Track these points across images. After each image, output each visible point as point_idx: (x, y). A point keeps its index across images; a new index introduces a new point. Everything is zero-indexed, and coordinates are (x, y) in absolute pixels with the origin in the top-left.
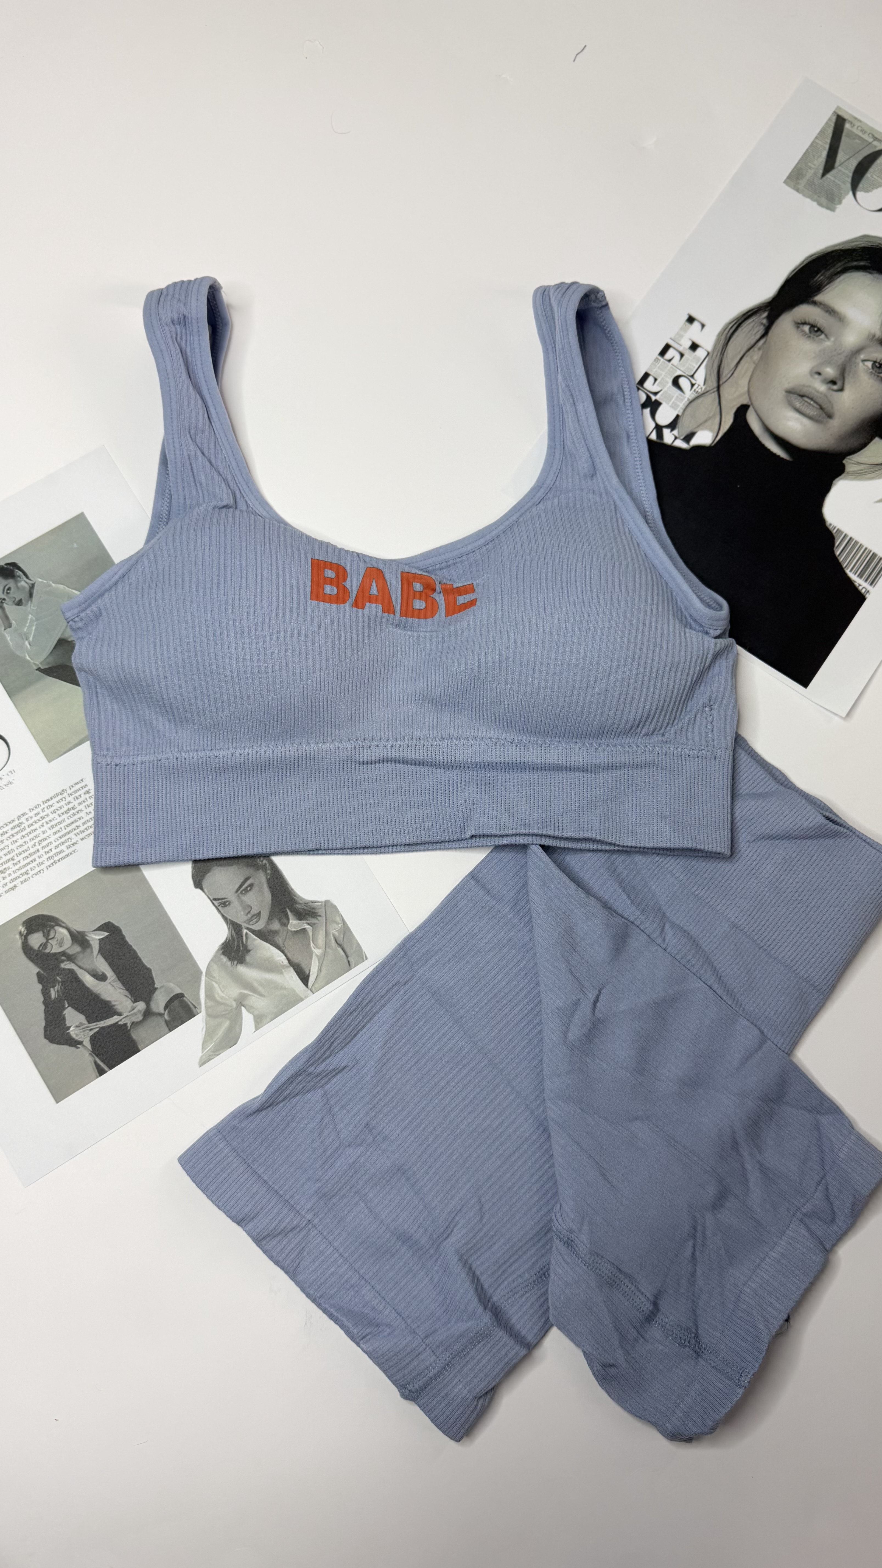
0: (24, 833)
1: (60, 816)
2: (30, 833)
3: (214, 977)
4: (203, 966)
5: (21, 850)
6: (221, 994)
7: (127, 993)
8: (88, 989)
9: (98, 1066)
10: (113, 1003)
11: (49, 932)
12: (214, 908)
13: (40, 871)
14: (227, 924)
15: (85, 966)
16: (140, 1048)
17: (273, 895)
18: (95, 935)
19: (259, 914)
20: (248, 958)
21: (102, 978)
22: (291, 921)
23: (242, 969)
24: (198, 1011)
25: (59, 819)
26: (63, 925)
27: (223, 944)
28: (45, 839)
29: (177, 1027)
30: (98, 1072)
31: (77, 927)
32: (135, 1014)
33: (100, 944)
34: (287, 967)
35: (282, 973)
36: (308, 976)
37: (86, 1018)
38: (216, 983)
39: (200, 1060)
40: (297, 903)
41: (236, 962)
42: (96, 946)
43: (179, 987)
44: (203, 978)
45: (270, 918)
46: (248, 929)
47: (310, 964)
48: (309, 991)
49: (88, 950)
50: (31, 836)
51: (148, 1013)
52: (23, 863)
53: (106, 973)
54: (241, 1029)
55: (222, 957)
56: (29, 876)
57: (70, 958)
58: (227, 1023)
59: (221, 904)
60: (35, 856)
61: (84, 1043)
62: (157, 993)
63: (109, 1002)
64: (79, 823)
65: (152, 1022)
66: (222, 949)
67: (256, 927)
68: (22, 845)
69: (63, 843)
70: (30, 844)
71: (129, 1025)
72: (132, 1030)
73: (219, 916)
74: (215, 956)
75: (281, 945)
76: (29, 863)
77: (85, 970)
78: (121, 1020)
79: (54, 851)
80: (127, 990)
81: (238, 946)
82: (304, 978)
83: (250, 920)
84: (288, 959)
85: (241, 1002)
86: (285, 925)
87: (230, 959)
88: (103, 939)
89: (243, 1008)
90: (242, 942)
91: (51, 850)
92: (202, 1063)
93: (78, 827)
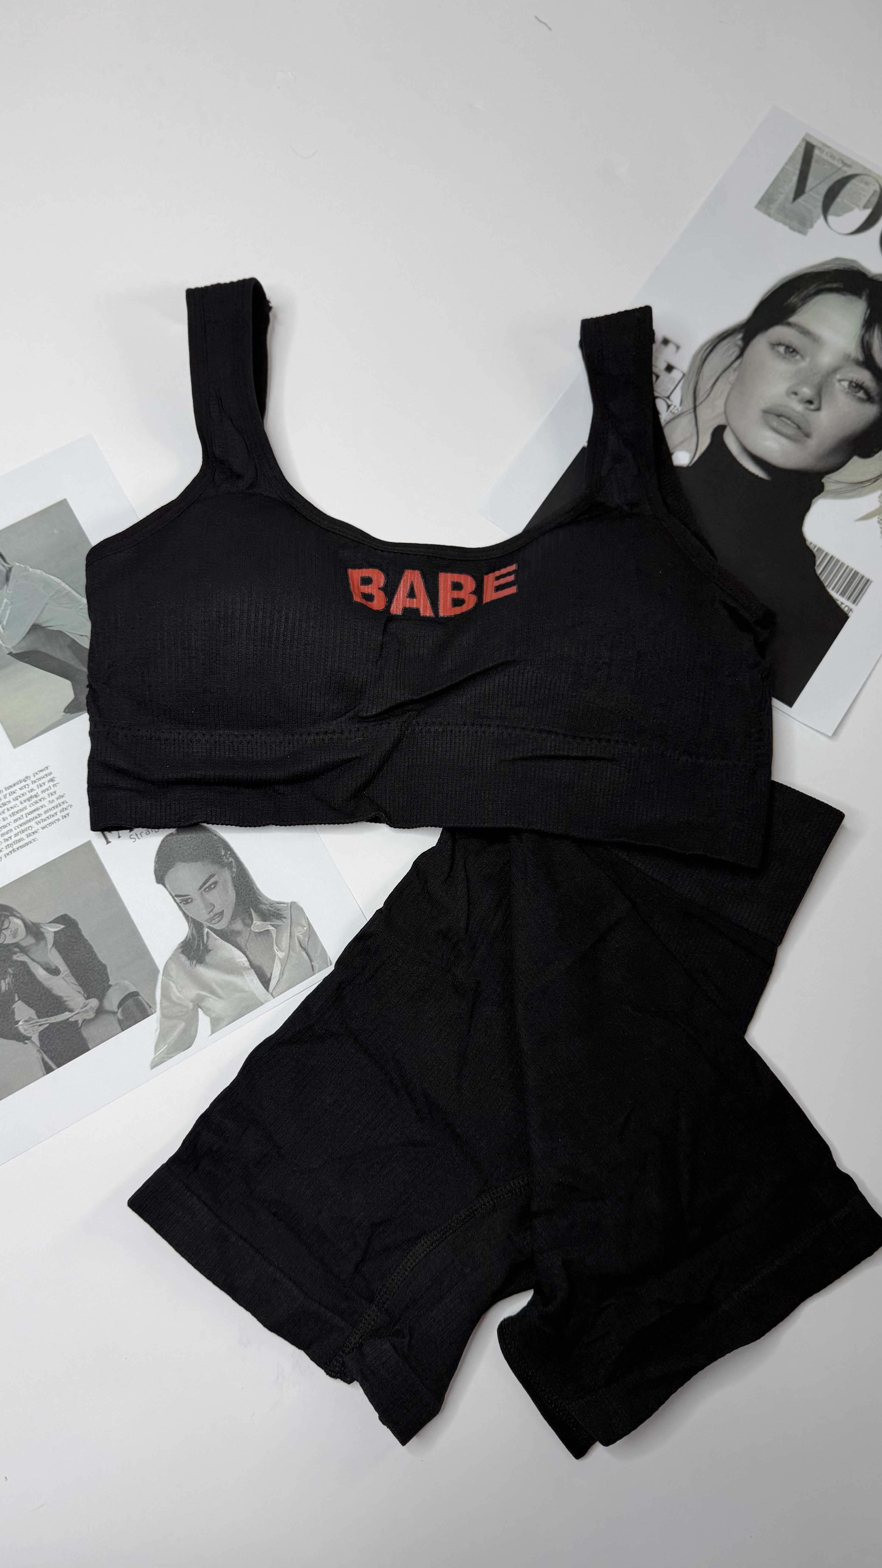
1: (21, 803)
3: (172, 977)
4: (160, 964)
6: (178, 994)
7: (80, 989)
8: (39, 983)
9: (45, 1064)
10: (65, 999)
11: (3, 922)
12: (175, 905)
14: (188, 922)
15: (37, 959)
16: (91, 1047)
17: (237, 894)
18: (51, 927)
19: (222, 912)
20: (208, 958)
21: (55, 972)
22: (254, 922)
23: (201, 969)
24: (153, 1011)
25: (21, 807)
26: (18, 915)
27: (182, 942)
29: (130, 1026)
30: (46, 1069)
31: (32, 918)
32: (87, 1011)
33: (55, 937)
34: (249, 969)
35: (242, 975)
36: (270, 980)
37: (37, 1013)
38: (173, 982)
39: (152, 1062)
40: (261, 903)
41: (195, 962)
42: (50, 939)
43: (135, 985)
44: (160, 977)
45: (233, 918)
46: (209, 928)
47: (273, 967)
48: (270, 995)
49: (42, 943)
51: (100, 1011)
53: (60, 967)
54: (196, 1032)
55: (181, 955)
57: (24, 950)
58: (182, 1025)
59: (183, 900)
61: (32, 1039)
62: (111, 990)
63: (61, 997)
64: (41, 811)
65: (104, 1019)
66: (181, 947)
67: (218, 927)
69: (23, 831)
71: (80, 1022)
72: (83, 1027)
73: (180, 913)
74: (174, 955)
75: (243, 947)
77: (38, 963)
78: (72, 1017)
79: (14, 839)
80: (81, 986)
81: (199, 945)
82: (265, 982)
83: (212, 919)
84: (249, 961)
85: (198, 1003)
86: (249, 926)
87: (189, 959)
88: (58, 931)
89: (200, 1010)
90: (203, 941)
91: (10, 837)
92: (154, 1065)
93: (39, 815)
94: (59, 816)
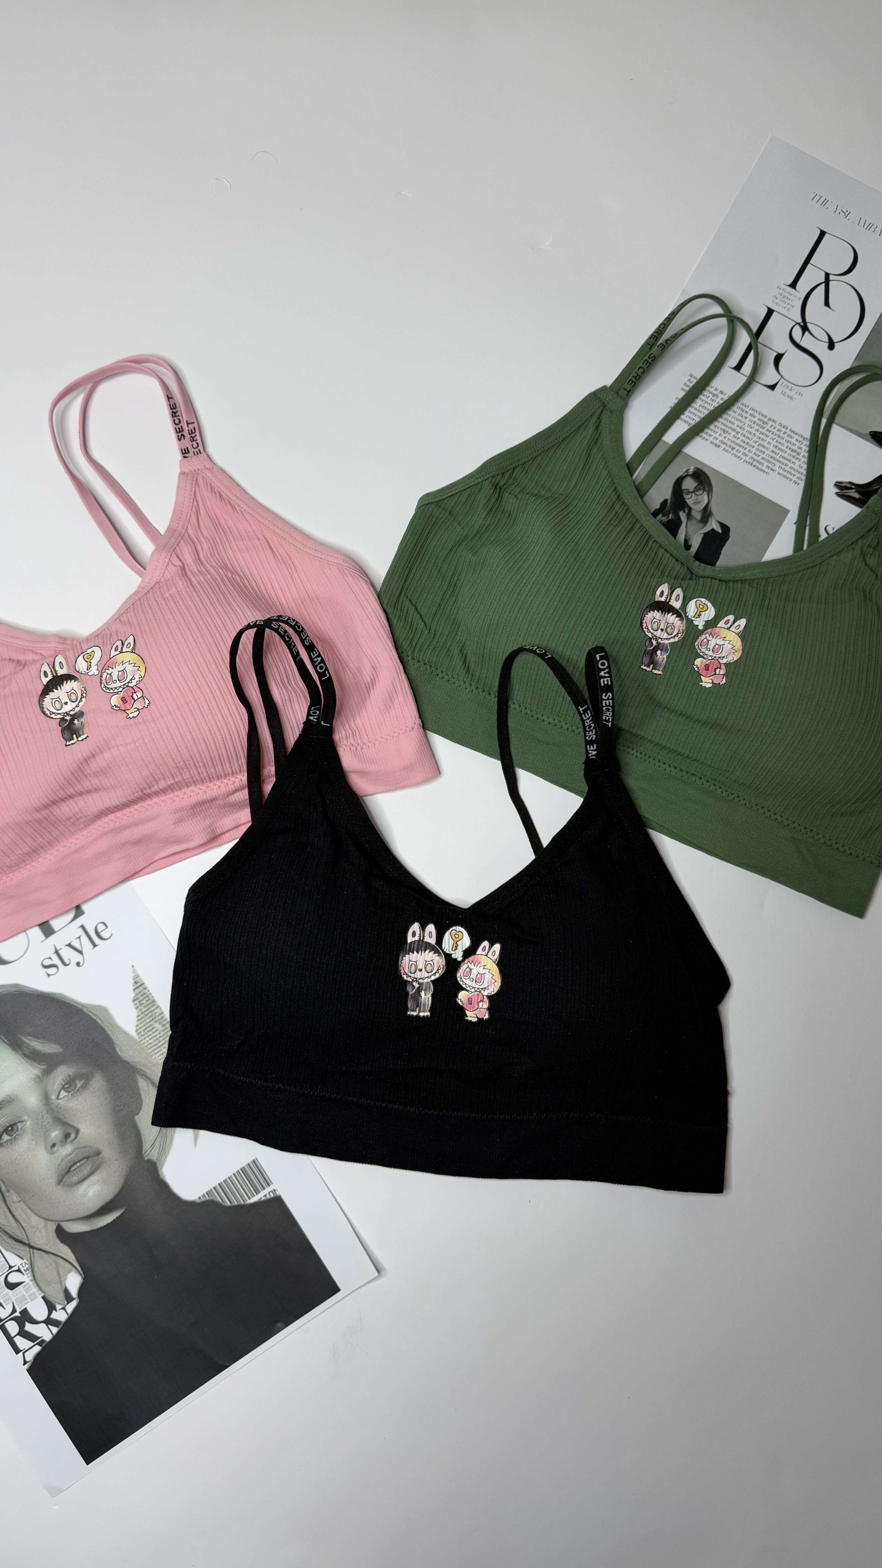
0: (761, 430)
1: (787, 447)
2: (763, 434)
5: (747, 434)
11: (701, 489)
13: (739, 457)
18: (715, 524)
25: (784, 448)
28: (765, 447)
33: (710, 531)
50: (761, 436)
52: (738, 441)
56: (732, 452)
60: (749, 448)
64: (790, 465)
68: (750, 433)
69: (768, 461)
70: (755, 439)
76: (741, 446)
79: (759, 459)
88: (715, 530)
91: (759, 456)
93: (786, 465)
94: (794, 478)
